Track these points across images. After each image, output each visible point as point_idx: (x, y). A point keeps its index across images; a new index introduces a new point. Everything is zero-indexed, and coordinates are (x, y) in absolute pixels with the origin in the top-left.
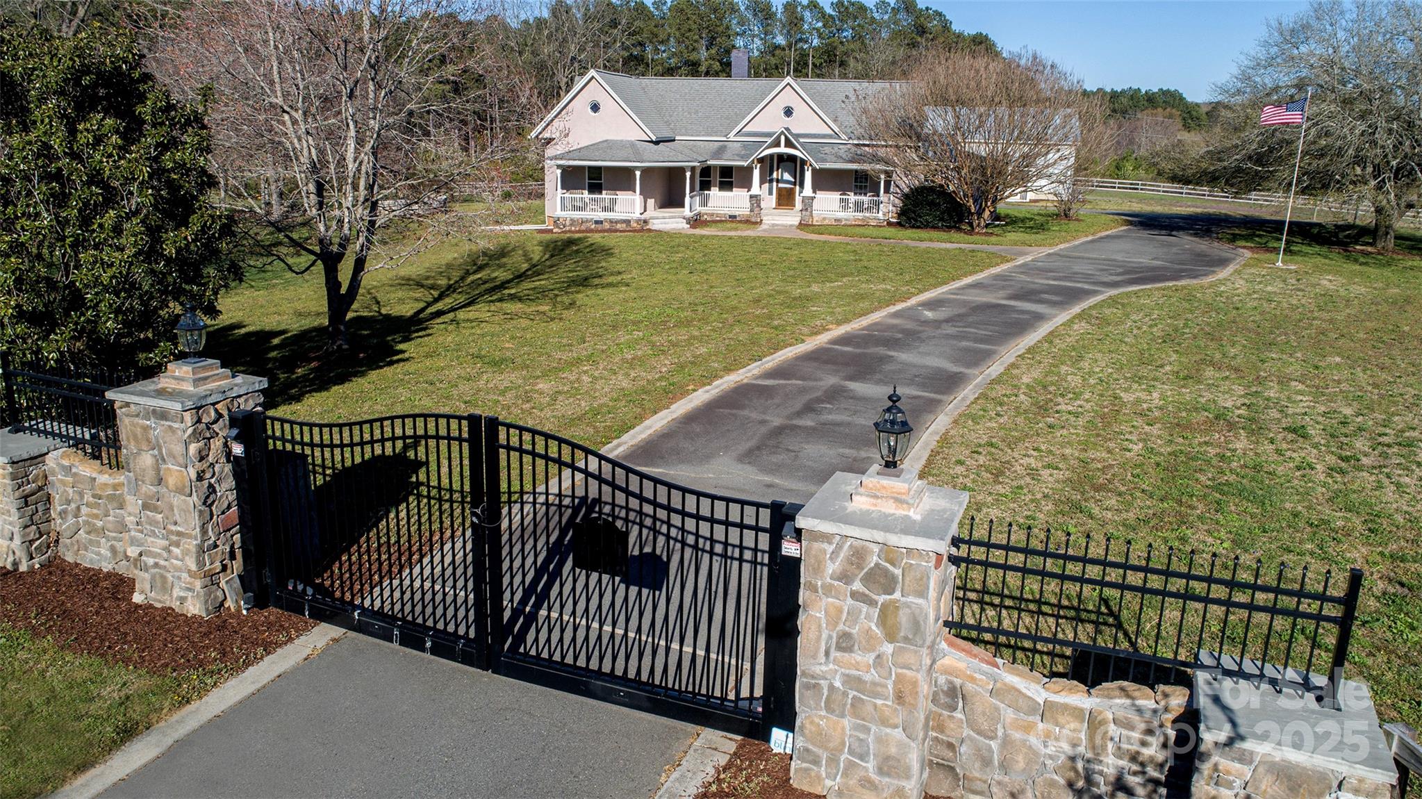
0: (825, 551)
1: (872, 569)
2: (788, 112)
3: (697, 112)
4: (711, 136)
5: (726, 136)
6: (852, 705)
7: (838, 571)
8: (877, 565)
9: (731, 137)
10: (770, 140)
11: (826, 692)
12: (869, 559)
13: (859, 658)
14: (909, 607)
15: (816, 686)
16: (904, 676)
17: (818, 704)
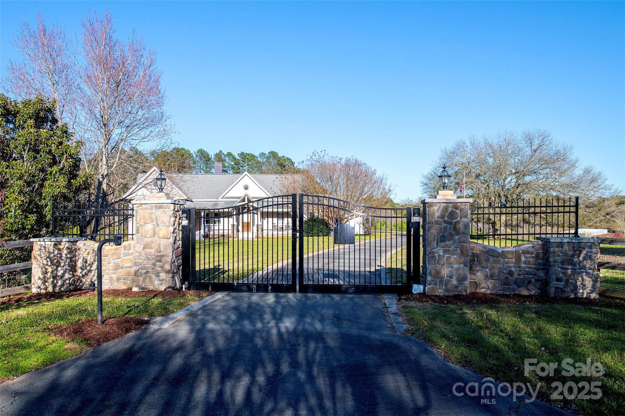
0: (435, 209)
1: (450, 212)
2: (246, 188)
3: (201, 189)
4: (210, 199)
5: (217, 199)
6: (446, 260)
7: (440, 215)
8: (452, 210)
9: (220, 199)
10: (239, 200)
11: (437, 258)
12: (449, 209)
13: (448, 243)
14: (463, 222)
15: (434, 257)
16: (463, 245)
17: (435, 262)
